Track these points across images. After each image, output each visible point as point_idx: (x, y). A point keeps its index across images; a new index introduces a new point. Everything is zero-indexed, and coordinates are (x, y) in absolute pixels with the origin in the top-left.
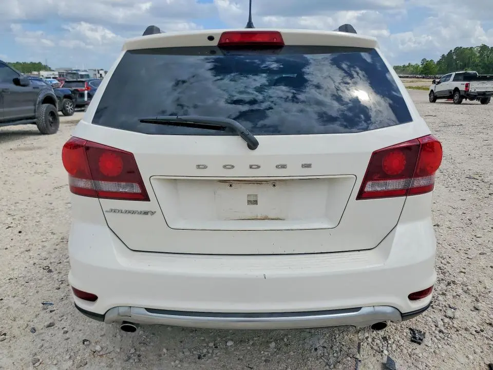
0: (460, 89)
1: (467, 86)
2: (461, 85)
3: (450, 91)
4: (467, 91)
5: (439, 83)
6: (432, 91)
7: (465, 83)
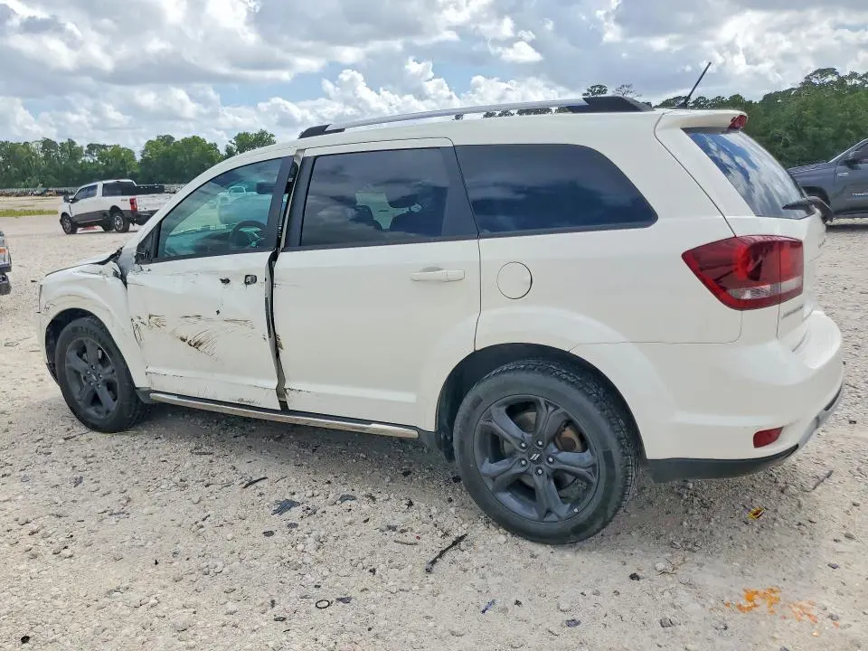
0: (122, 209)
1: (132, 202)
2: (122, 202)
3: (103, 213)
4: (134, 210)
5: (75, 200)
6: (64, 215)
7: (129, 198)
